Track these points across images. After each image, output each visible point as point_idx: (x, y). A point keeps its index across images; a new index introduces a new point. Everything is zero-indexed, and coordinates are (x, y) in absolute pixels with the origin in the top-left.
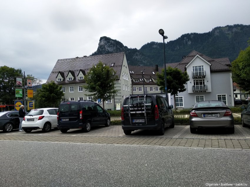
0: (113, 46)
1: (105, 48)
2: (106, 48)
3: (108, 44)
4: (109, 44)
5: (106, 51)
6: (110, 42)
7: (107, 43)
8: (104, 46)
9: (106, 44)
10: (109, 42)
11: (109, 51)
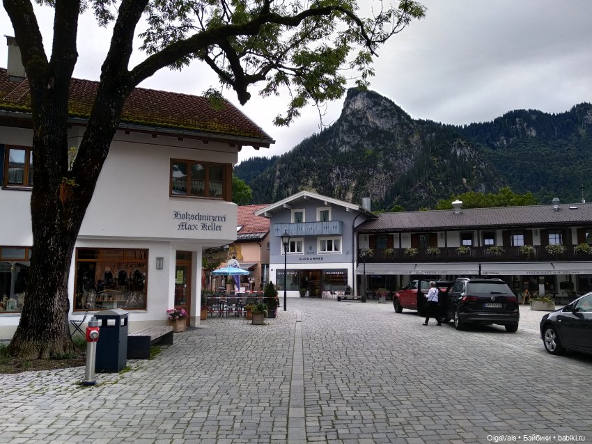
0: (391, 115)
1: (367, 119)
2: (371, 120)
3: (374, 109)
4: (380, 108)
5: (370, 127)
6: (382, 103)
7: (374, 106)
8: (365, 113)
9: (371, 109)
10: (380, 105)
11: (377, 127)
